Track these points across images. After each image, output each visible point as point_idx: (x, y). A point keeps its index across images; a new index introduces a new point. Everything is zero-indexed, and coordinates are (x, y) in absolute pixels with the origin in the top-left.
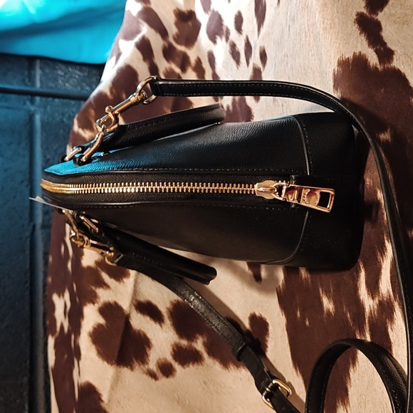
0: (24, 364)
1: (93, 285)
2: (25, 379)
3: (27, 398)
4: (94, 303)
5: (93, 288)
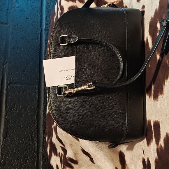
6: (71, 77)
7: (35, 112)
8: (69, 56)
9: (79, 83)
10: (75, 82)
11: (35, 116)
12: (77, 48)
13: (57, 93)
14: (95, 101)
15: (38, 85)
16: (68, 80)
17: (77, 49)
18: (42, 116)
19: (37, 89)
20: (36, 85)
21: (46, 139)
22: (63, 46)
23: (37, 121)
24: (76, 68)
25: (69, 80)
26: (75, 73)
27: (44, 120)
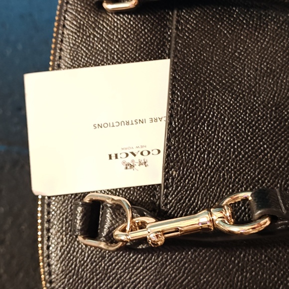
6: (145, 153)
8: (140, 60)
9: (183, 187)
10: (166, 179)
12: (178, 22)
13: (81, 230)
14: (257, 274)
16: (132, 166)
17: (177, 28)
22: (118, 12)
24: (171, 117)
25: (137, 167)
26: (168, 140)
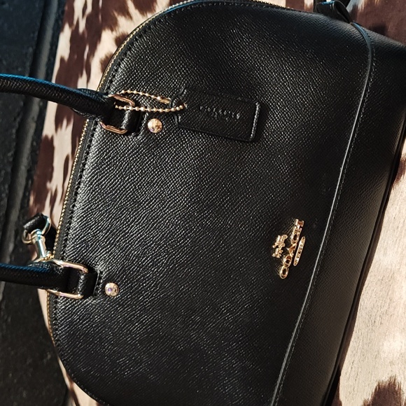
0: (32, 35)
1: (116, 10)
2: (31, 50)
3: (29, 69)
4: (112, 30)
5: (116, 14)
7: (15, 119)
11: (14, 131)
15: (34, 48)
18: (31, 131)
19: (30, 59)
20: (28, 48)
21: (29, 200)
23: (17, 144)
27: (35, 144)
